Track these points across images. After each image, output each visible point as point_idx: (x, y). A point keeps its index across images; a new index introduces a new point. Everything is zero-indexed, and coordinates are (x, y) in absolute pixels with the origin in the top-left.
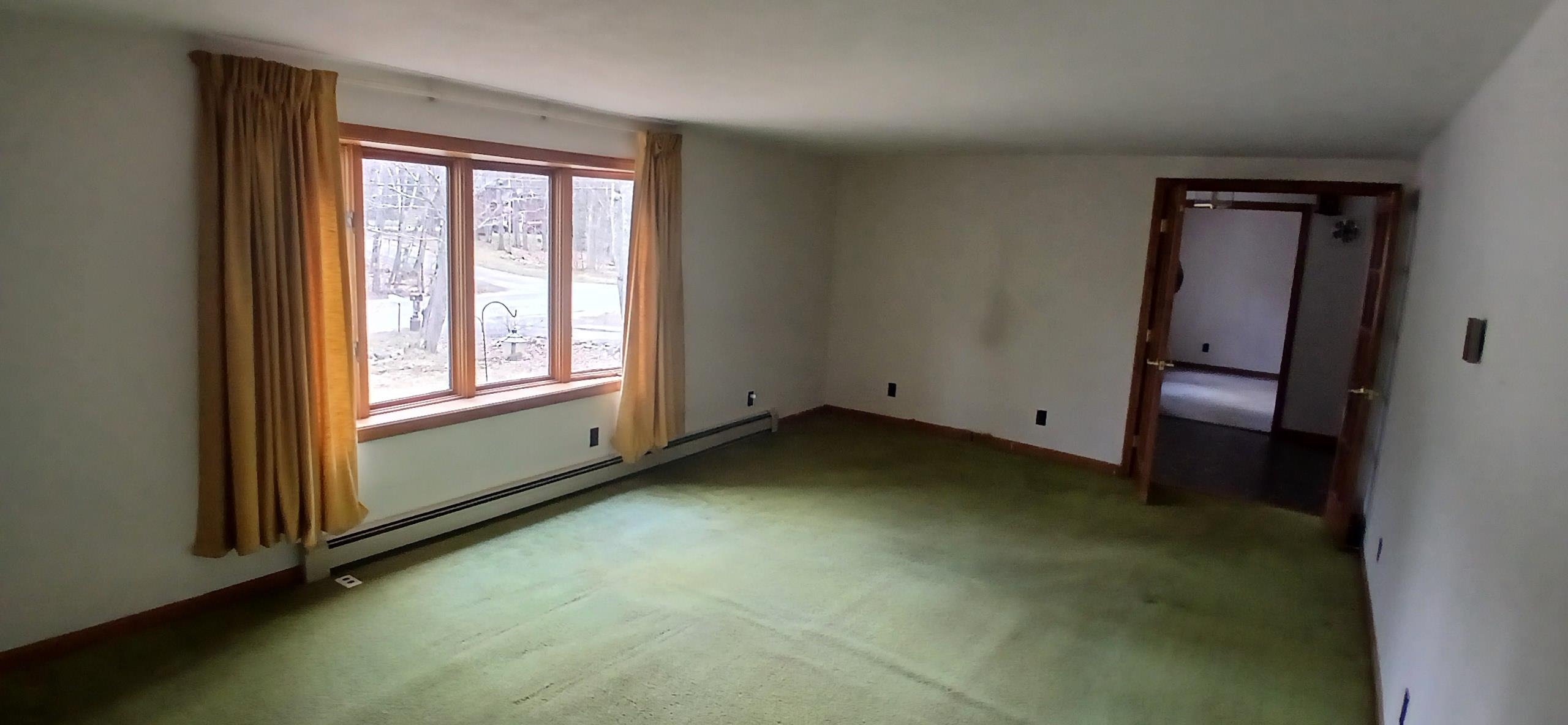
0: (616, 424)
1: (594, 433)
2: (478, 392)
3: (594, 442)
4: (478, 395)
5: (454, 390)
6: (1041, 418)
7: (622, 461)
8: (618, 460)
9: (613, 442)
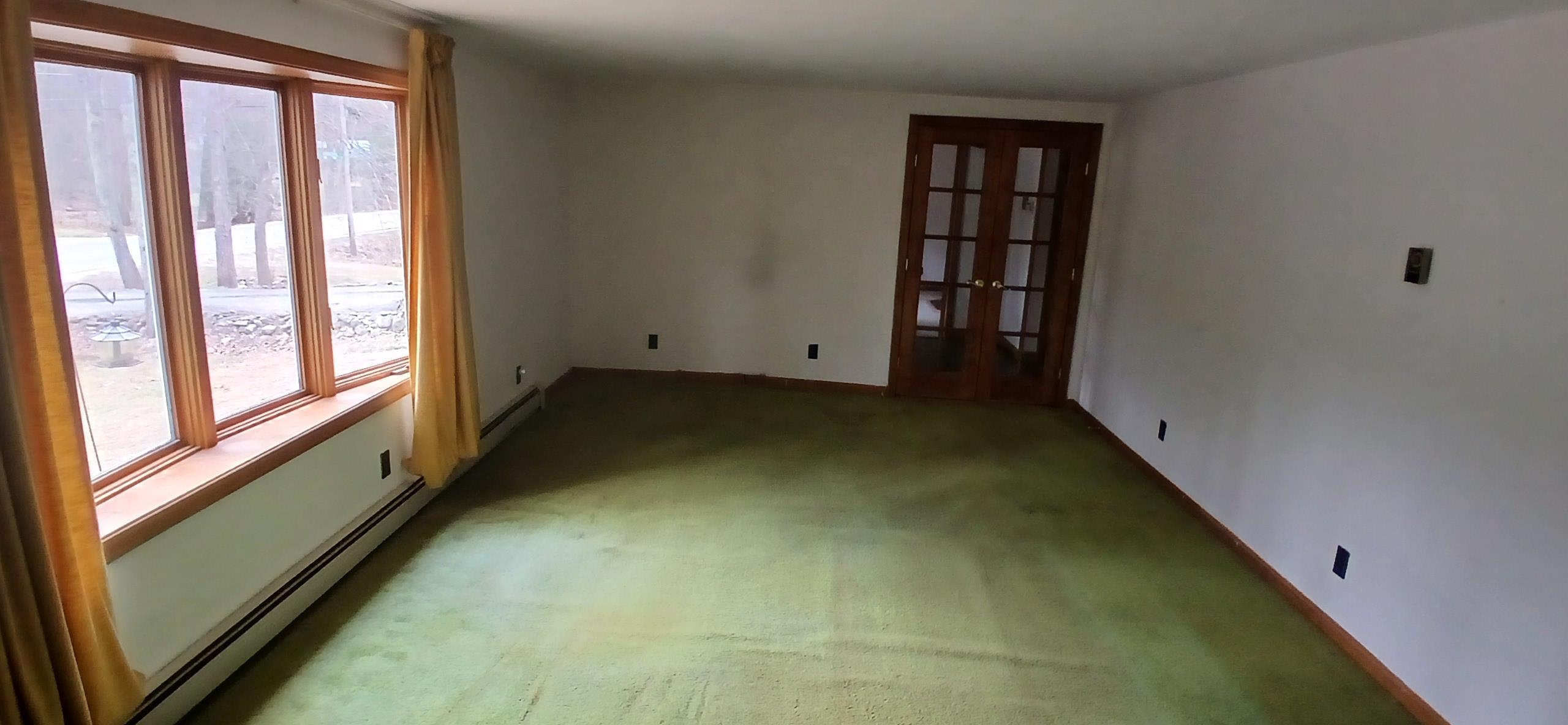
0: (409, 443)
1: (385, 457)
2: (221, 434)
3: (386, 471)
4: (221, 439)
5: (181, 439)
6: (813, 351)
7: (424, 484)
8: (417, 486)
9: (407, 464)
